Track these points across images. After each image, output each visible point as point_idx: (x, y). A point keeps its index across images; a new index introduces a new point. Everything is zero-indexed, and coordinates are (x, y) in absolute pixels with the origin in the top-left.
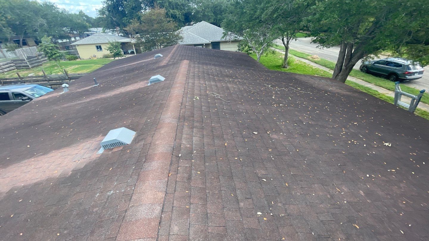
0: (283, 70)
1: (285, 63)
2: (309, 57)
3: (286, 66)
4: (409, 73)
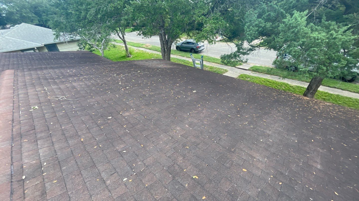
0: (128, 59)
1: (127, 53)
2: (144, 46)
3: (129, 55)
4: (199, 47)
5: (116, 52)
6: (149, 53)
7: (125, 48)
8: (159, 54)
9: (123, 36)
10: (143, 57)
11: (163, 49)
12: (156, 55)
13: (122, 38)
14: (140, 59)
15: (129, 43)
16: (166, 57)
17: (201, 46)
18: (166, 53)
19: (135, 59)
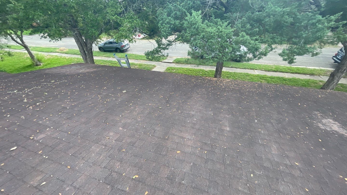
0: (38, 68)
1: (34, 61)
2: (58, 50)
3: (38, 63)
4: (123, 46)
5: (16, 61)
6: (67, 58)
7: (29, 56)
8: (80, 57)
9: (22, 40)
10: (59, 63)
11: (82, 51)
12: (76, 60)
13: (20, 42)
14: (56, 66)
15: (34, 48)
16: (88, 60)
17: (126, 45)
18: (87, 56)
19: (48, 67)
